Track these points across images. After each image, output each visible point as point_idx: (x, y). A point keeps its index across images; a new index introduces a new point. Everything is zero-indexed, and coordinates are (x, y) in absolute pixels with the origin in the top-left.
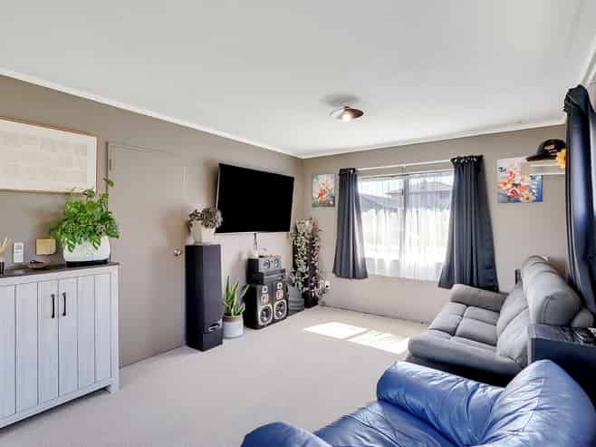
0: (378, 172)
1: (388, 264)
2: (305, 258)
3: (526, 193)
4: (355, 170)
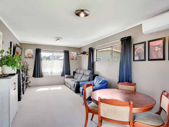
0: (45, 50)
1: (50, 73)
2: (26, 73)
3: (75, 58)
4: (41, 49)
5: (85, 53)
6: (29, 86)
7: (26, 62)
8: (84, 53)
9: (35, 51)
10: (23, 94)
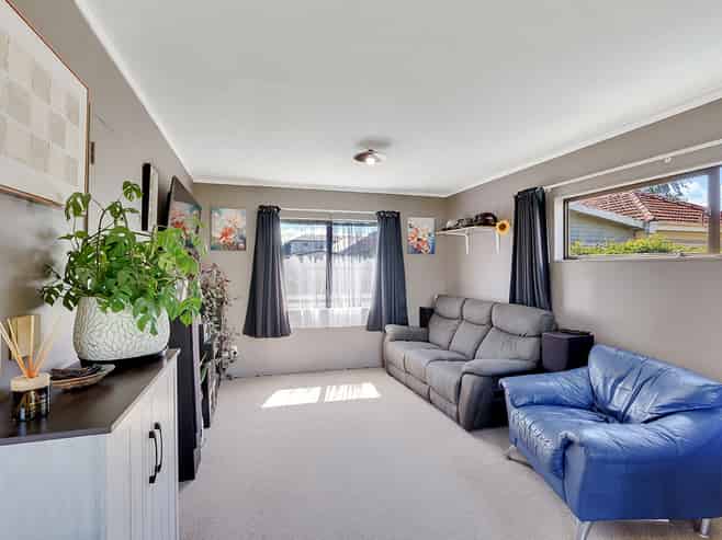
3: (426, 247)
4: (279, 210)
5: (491, 218)
6: (229, 377)
7: (215, 265)
8: (486, 220)
9: (256, 215)
10: (207, 425)
